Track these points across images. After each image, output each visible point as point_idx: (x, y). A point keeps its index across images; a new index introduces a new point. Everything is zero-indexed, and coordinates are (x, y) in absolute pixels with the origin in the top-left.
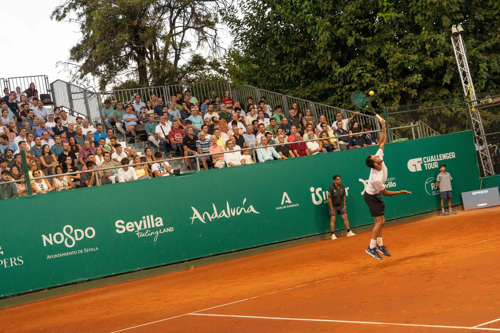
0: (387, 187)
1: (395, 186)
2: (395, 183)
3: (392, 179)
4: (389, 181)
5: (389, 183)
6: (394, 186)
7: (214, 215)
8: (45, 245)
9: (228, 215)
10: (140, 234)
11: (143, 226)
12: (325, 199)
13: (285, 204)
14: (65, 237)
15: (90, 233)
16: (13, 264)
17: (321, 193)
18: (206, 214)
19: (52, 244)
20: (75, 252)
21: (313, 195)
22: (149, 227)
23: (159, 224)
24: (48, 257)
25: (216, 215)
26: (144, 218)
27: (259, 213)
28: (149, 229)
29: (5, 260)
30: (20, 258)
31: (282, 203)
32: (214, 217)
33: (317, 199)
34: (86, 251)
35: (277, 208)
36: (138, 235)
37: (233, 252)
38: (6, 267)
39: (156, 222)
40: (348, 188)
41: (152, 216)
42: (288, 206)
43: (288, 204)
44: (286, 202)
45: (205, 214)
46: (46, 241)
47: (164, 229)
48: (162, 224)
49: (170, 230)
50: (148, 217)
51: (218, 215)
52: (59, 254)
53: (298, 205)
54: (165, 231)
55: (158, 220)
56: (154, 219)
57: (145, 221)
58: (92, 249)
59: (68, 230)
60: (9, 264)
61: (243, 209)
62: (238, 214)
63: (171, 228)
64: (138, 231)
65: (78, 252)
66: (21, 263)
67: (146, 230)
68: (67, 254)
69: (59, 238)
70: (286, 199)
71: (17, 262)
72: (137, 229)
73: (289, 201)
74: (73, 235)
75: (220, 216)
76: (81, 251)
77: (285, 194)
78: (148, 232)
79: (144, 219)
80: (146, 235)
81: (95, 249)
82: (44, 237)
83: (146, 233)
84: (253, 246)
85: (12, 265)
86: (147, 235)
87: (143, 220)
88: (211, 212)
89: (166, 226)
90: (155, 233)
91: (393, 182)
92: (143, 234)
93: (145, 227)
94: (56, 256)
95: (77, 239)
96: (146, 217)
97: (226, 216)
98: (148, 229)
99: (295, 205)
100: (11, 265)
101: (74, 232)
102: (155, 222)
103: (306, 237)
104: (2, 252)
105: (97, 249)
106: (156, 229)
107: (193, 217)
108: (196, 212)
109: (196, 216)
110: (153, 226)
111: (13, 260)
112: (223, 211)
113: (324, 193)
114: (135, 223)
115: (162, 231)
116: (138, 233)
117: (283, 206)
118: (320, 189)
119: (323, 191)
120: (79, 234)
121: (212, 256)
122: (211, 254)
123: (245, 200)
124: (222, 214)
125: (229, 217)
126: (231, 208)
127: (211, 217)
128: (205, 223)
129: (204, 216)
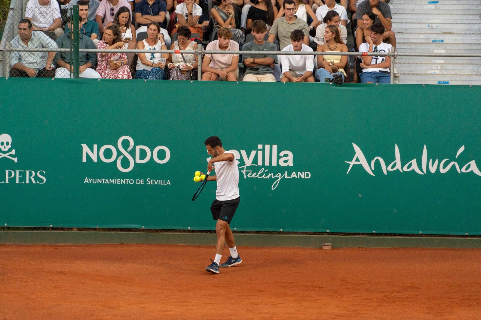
7: (395, 164)
8: (84, 160)
9: (421, 170)
10: (247, 173)
11: (255, 160)
14: (119, 153)
15: (162, 154)
16: (30, 179)
18: (377, 162)
19: (95, 160)
20: (131, 182)
22: (267, 163)
23: (286, 161)
24: (86, 180)
25: (398, 166)
26: (260, 146)
28: (266, 168)
29: (18, 172)
30: (41, 174)
32: (393, 167)
34: (150, 182)
36: (245, 174)
37: (421, 235)
38: (17, 182)
39: (282, 157)
41: (275, 147)
45: (377, 160)
46: (88, 156)
47: (294, 173)
48: (290, 163)
49: (305, 175)
50: (267, 147)
51: (402, 167)
52: (104, 179)
54: (294, 175)
55: (286, 155)
56: (279, 152)
57: (260, 153)
58: (160, 182)
59: (126, 144)
60: (23, 179)
61: (454, 165)
62: (443, 171)
63: (306, 173)
64: (245, 166)
65: (135, 182)
66: (42, 180)
67: (260, 167)
68: (117, 181)
69: (108, 153)
71: (36, 178)
72: (244, 164)
74: (132, 153)
75: (405, 169)
76: (142, 182)
78: (264, 172)
79: (260, 150)
80: (258, 176)
81: (166, 183)
82: (85, 148)
83: (259, 173)
85: (27, 182)
86: (260, 175)
87: (258, 150)
88: (389, 159)
89: (297, 167)
90: (276, 176)
92: (253, 173)
93: (260, 163)
94: (99, 181)
95: (138, 161)
96: (264, 147)
97: (418, 171)
98: (263, 166)
100: (25, 181)
101: (134, 148)
102: (279, 157)
104: (16, 158)
105: (169, 182)
106: (278, 169)
107: (351, 161)
108: (359, 153)
109: (357, 160)
110: (274, 164)
111: (31, 174)
112: (414, 162)
114: (243, 153)
115: (289, 175)
116: (245, 171)
120: (143, 154)
121: (377, 234)
122: (374, 231)
123: (462, 149)
124: (410, 165)
125: (423, 174)
126: (431, 160)
127: (387, 167)
128: (374, 175)
129: (373, 163)
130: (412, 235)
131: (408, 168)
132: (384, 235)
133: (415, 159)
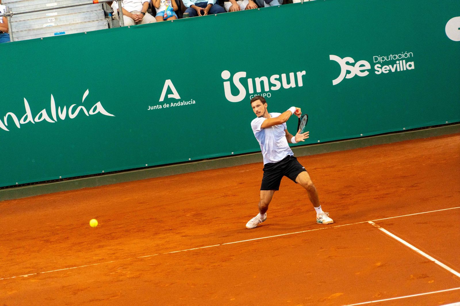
0: (393, 70)
1: (413, 67)
2: (412, 63)
3: (406, 55)
4: (399, 60)
5: (398, 62)
6: (409, 68)
7: (26, 118)
9: (52, 118)
12: (251, 91)
13: (167, 100)
17: (243, 81)
18: (10, 117)
21: (227, 86)
25: (30, 118)
27: (113, 115)
31: (162, 99)
32: (25, 120)
33: (235, 92)
35: (150, 108)
37: (61, 180)
40: (304, 73)
42: (172, 105)
43: (174, 100)
44: (170, 96)
45: (9, 116)
51: (34, 118)
53: (194, 102)
61: (82, 109)
62: (72, 116)
70: (169, 91)
73: (176, 95)
75: (37, 120)
77: (168, 83)
84: (99, 172)
88: (20, 113)
91: (407, 61)
97: (49, 120)
99: (188, 103)
103: (207, 159)
112: (44, 112)
113: (250, 81)
117: (162, 103)
118: (243, 74)
119: (248, 77)
121: (19, 186)
122: (17, 183)
123: (87, 93)
124: (41, 116)
125: (54, 122)
126: (59, 107)
127: (19, 121)
128: (8, 130)
129: (5, 119)
130: (53, 181)
131: (39, 118)
132: (27, 185)
133: (45, 110)
